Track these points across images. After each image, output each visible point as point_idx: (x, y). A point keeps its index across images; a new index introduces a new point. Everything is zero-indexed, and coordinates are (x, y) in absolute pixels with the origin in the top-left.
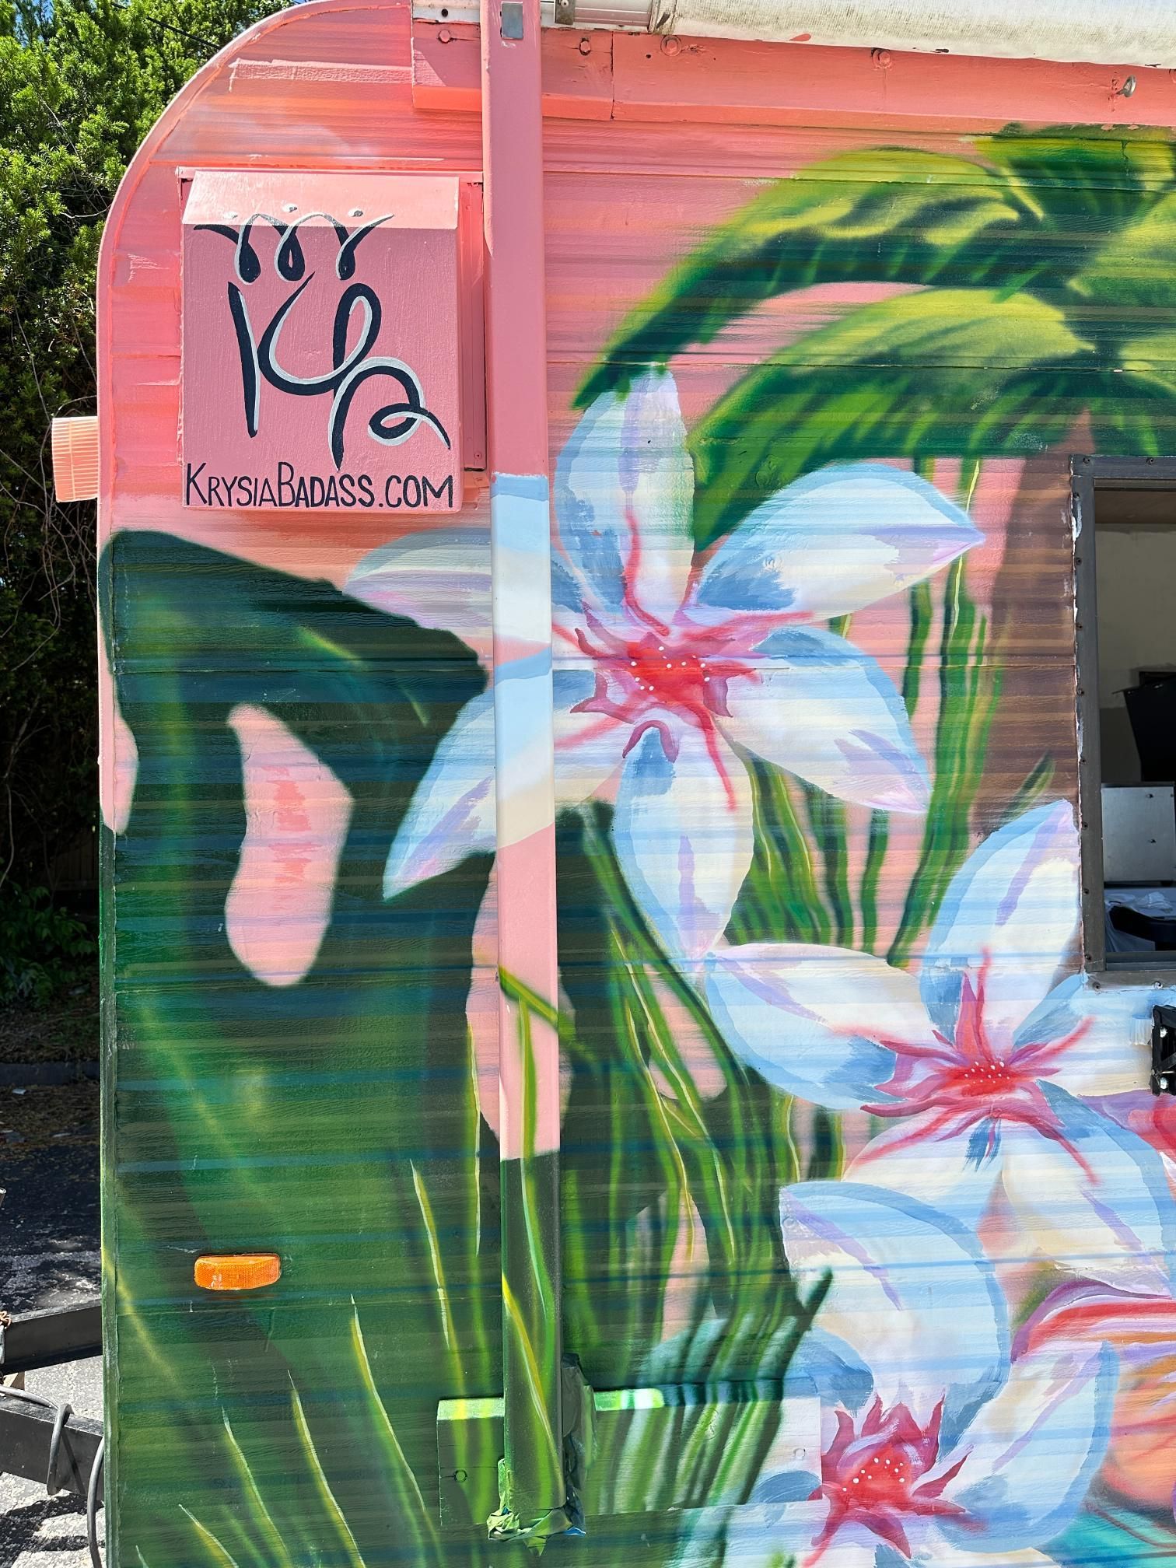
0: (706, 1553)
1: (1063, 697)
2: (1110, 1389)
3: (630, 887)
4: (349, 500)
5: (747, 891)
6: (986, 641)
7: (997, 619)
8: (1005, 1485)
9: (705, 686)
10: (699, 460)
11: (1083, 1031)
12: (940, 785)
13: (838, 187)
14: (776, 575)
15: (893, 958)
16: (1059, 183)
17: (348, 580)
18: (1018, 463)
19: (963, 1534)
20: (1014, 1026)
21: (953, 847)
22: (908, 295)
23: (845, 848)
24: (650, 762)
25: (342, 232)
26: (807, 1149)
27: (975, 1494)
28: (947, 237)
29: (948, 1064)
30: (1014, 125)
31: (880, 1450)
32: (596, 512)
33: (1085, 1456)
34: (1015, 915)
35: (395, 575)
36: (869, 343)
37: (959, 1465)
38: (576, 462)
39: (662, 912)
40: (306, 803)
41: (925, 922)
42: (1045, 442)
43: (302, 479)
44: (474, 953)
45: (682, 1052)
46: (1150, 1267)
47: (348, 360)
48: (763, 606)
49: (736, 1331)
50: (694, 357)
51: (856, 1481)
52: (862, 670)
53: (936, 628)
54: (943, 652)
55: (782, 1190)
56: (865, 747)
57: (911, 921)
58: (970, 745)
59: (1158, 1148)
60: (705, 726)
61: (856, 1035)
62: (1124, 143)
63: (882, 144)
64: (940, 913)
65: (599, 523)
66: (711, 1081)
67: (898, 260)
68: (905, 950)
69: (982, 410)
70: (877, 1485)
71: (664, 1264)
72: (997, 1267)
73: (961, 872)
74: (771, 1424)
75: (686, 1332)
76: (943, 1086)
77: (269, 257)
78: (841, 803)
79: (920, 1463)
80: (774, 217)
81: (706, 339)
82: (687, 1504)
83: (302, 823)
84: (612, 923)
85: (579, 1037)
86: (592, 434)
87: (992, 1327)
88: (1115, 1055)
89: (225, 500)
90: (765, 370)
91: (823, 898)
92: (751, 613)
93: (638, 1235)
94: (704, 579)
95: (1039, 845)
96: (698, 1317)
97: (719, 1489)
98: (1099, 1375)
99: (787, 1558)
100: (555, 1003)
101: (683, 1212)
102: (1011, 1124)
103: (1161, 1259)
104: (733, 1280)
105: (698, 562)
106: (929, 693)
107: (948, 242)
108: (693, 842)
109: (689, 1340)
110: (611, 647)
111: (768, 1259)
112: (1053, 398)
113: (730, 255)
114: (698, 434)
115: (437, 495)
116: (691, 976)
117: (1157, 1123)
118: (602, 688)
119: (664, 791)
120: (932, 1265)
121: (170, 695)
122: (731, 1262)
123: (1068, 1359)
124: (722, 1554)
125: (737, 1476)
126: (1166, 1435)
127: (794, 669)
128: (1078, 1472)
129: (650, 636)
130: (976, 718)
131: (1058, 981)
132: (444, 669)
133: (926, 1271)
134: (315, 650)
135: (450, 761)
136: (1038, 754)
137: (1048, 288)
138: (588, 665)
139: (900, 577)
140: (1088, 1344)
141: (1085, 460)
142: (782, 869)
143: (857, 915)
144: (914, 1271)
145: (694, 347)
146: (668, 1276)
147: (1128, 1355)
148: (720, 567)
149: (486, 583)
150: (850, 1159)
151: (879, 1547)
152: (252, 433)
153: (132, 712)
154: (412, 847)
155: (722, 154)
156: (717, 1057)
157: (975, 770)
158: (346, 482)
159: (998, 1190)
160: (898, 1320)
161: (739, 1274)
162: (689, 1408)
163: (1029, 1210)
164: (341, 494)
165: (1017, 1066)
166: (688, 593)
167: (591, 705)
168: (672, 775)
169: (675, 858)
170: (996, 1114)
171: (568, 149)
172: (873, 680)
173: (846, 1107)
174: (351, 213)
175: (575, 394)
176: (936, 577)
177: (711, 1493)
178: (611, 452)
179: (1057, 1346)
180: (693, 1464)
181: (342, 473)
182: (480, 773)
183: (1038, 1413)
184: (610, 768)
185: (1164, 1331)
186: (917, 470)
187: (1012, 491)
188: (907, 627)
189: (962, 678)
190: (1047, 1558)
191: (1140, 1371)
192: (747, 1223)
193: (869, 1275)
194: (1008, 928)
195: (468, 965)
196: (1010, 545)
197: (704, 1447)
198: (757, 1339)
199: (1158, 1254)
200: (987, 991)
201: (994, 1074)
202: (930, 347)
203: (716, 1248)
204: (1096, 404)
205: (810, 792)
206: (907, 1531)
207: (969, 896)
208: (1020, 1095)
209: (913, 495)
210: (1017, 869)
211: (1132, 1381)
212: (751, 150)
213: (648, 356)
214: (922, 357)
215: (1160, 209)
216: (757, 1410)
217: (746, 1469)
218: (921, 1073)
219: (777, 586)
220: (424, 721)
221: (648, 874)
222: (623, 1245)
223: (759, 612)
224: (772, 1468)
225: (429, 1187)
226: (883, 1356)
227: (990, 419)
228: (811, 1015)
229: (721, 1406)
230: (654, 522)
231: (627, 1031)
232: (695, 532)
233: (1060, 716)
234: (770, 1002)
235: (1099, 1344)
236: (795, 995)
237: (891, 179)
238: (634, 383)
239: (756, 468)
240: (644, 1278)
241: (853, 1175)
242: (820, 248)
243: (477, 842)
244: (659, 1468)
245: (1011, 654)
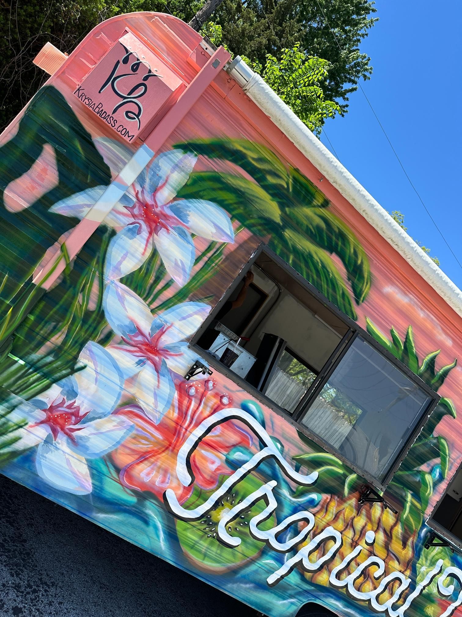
0: (8, 408)
1: (226, 286)
2: (128, 435)
3: (107, 253)
4: (109, 122)
5: (132, 274)
6: (219, 263)
7: (225, 261)
8: (89, 440)
9: (157, 225)
10: (190, 179)
11: (180, 355)
12: (189, 284)
13: (258, 152)
14: (189, 216)
15: (152, 311)
16: (298, 188)
17: (95, 138)
18: (251, 234)
19: (71, 444)
20: (166, 344)
21: (182, 298)
22: (255, 184)
23: (160, 281)
24: (133, 231)
25: (150, 71)
26: (102, 336)
27: (81, 438)
28: (271, 180)
29: (147, 341)
30: (298, 169)
31: (67, 413)
32: (161, 171)
33: (111, 446)
34: (184, 321)
35: (107, 146)
36: (241, 187)
37: (82, 429)
38: (164, 157)
39: (110, 264)
40: (47, 176)
41: (165, 308)
42: (259, 235)
43: (103, 110)
44: (59, 239)
45: (91, 296)
46: (156, 414)
47: (131, 96)
48: (181, 219)
49: (55, 364)
50: (204, 158)
51: (56, 416)
52: (191, 249)
53: (212, 252)
54: (210, 258)
55: (90, 341)
56: (180, 264)
57: (162, 306)
58: (201, 281)
59: (176, 389)
60: (150, 233)
61: (132, 321)
62: (317, 191)
63: (272, 150)
64: (169, 309)
65: (160, 173)
66: (92, 306)
67: (258, 175)
68: (156, 311)
69: (252, 218)
70: (60, 421)
71: (50, 337)
72: (124, 391)
73: (181, 304)
74: (48, 387)
75: (43, 356)
76: (142, 344)
77: (131, 63)
78: (167, 272)
79: (73, 422)
80: (241, 146)
81: (210, 157)
82: (13, 392)
83: (43, 180)
84: (97, 257)
85: (69, 275)
86: (172, 155)
87: (112, 403)
88: (182, 365)
89: (83, 100)
90: (217, 174)
91: (148, 288)
92: (178, 218)
93: (49, 327)
94: (173, 204)
95: (199, 311)
96: (48, 354)
97: (23, 394)
98: (128, 430)
99: (27, 422)
100: (71, 259)
101: (63, 330)
102: (150, 363)
103: (160, 414)
104: (63, 352)
105: (175, 199)
106: (201, 264)
107: (270, 181)
108: (129, 255)
109: (42, 358)
110: (143, 200)
111: (75, 353)
112: (266, 227)
113: (227, 146)
114: (194, 174)
115: (129, 137)
116: (106, 282)
117: (180, 385)
118: (134, 207)
119: (131, 239)
120: (110, 380)
121: (35, 129)
122: (66, 348)
123: (124, 422)
124: (12, 411)
125: (30, 394)
126: (132, 453)
127: (178, 237)
128: (107, 448)
129: (153, 205)
130: (206, 276)
131: (182, 341)
132: (102, 174)
133: (108, 381)
134: (76, 146)
135: (87, 194)
136: (212, 293)
137: (282, 206)
138: (135, 200)
139: (213, 237)
140: (130, 422)
141: (264, 245)
142: (144, 275)
143: (152, 297)
144: (104, 379)
145: (206, 157)
146: (48, 341)
147: (137, 430)
148: (178, 204)
149: (125, 164)
150: (110, 345)
151: (50, 434)
152: (100, 92)
153: (23, 124)
154: (64, 205)
155: (241, 125)
156: (98, 303)
157: (198, 286)
158: (111, 118)
159: (137, 375)
160: (93, 387)
161: (65, 352)
162: (31, 370)
163: (140, 383)
164: (108, 120)
165: (161, 352)
166: (168, 204)
167: (129, 209)
168: (135, 237)
169: (122, 255)
170: (149, 359)
171: (211, 96)
172: (192, 253)
173: (118, 333)
174: (155, 69)
175: (175, 144)
176: (219, 243)
177: (21, 393)
178: (174, 162)
179: (123, 418)
180: (22, 384)
181: (112, 116)
182: (92, 202)
183: (108, 430)
184: (122, 225)
185: (149, 430)
186: (231, 219)
187: (246, 238)
188: (206, 247)
189: (209, 267)
190: (86, 463)
191: (137, 435)
192: (76, 342)
193: (94, 373)
194: (181, 323)
195: (56, 240)
196: (238, 248)
197: (27, 382)
198: (58, 369)
199: (160, 412)
200: (166, 332)
201: (155, 350)
202: (251, 197)
203: (64, 342)
204: (274, 235)
205: (162, 264)
206: (59, 435)
207: (178, 310)
208: (157, 358)
209: (227, 223)
210: (191, 312)
211: (134, 436)
212: (247, 129)
213: (196, 150)
214: (249, 198)
215: (313, 209)
216: (46, 382)
217: (33, 394)
218: (140, 338)
219: (187, 218)
220: (88, 181)
221: (113, 253)
222: (44, 326)
223: (179, 220)
224: (39, 397)
225: (8, 280)
226: (84, 393)
227: (252, 221)
228: (126, 310)
229: (38, 375)
230: (172, 183)
231: (82, 282)
232: (178, 192)
233: (223, 289)
234: (119, 300)
235: (133, 424)
236: (125, 303)
237: (269, 159)
238: (189, 153)
239: (200, 191)
240: (43, 337)
241: (109, 349)
242: (246, 160)
243: (80, 216)
244: (13, 379)
245: (222, 270)
